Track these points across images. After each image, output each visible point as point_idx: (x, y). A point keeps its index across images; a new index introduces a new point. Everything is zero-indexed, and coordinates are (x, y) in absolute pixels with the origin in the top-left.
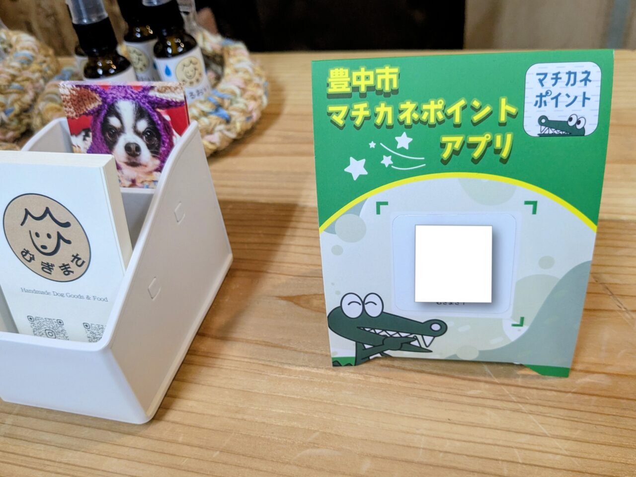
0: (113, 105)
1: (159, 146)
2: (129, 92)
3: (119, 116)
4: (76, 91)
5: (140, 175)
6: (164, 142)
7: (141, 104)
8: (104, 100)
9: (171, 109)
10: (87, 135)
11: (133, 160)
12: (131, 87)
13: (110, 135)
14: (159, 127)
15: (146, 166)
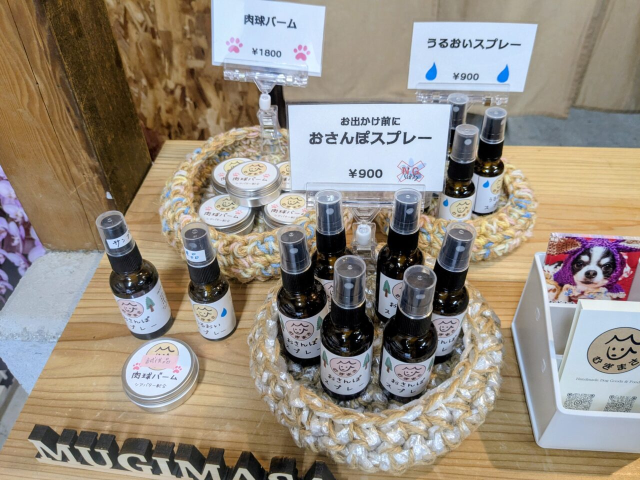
0: (589, 249)
1: (612, 273)
2: (605, 242)
3: (590, 255)
4: (565, 240)
5: (589, 289)
6: (616, 271)
7: (611, 249)
8: (583, 246)
9: (631, 253)
10: (559, 265)
11: (589, 280)
12: (608, 240)
13: (577, 266)
14: (617, 262)
15: (596, 284)
